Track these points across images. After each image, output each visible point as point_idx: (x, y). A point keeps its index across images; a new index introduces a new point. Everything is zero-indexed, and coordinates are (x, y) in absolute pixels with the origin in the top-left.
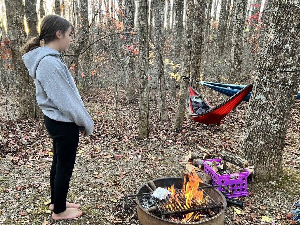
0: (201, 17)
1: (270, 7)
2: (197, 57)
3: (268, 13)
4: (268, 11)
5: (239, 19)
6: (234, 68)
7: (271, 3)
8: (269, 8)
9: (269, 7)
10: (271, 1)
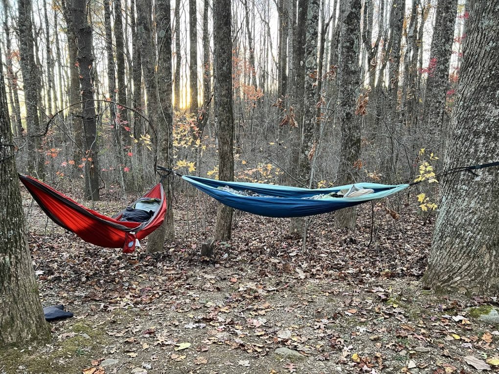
0: (224, 68)
1: (446, 40)
2: (224, 135)
3: (443, 51)
4: (443, 48)
5: (309, 68)
6: (305, 155)
7: (447, 33)
8: (444, 43)
9: (444, 40)
10: (448, 30)
